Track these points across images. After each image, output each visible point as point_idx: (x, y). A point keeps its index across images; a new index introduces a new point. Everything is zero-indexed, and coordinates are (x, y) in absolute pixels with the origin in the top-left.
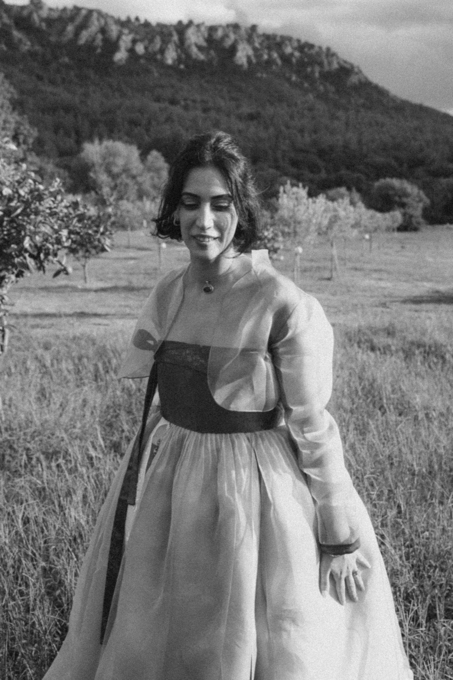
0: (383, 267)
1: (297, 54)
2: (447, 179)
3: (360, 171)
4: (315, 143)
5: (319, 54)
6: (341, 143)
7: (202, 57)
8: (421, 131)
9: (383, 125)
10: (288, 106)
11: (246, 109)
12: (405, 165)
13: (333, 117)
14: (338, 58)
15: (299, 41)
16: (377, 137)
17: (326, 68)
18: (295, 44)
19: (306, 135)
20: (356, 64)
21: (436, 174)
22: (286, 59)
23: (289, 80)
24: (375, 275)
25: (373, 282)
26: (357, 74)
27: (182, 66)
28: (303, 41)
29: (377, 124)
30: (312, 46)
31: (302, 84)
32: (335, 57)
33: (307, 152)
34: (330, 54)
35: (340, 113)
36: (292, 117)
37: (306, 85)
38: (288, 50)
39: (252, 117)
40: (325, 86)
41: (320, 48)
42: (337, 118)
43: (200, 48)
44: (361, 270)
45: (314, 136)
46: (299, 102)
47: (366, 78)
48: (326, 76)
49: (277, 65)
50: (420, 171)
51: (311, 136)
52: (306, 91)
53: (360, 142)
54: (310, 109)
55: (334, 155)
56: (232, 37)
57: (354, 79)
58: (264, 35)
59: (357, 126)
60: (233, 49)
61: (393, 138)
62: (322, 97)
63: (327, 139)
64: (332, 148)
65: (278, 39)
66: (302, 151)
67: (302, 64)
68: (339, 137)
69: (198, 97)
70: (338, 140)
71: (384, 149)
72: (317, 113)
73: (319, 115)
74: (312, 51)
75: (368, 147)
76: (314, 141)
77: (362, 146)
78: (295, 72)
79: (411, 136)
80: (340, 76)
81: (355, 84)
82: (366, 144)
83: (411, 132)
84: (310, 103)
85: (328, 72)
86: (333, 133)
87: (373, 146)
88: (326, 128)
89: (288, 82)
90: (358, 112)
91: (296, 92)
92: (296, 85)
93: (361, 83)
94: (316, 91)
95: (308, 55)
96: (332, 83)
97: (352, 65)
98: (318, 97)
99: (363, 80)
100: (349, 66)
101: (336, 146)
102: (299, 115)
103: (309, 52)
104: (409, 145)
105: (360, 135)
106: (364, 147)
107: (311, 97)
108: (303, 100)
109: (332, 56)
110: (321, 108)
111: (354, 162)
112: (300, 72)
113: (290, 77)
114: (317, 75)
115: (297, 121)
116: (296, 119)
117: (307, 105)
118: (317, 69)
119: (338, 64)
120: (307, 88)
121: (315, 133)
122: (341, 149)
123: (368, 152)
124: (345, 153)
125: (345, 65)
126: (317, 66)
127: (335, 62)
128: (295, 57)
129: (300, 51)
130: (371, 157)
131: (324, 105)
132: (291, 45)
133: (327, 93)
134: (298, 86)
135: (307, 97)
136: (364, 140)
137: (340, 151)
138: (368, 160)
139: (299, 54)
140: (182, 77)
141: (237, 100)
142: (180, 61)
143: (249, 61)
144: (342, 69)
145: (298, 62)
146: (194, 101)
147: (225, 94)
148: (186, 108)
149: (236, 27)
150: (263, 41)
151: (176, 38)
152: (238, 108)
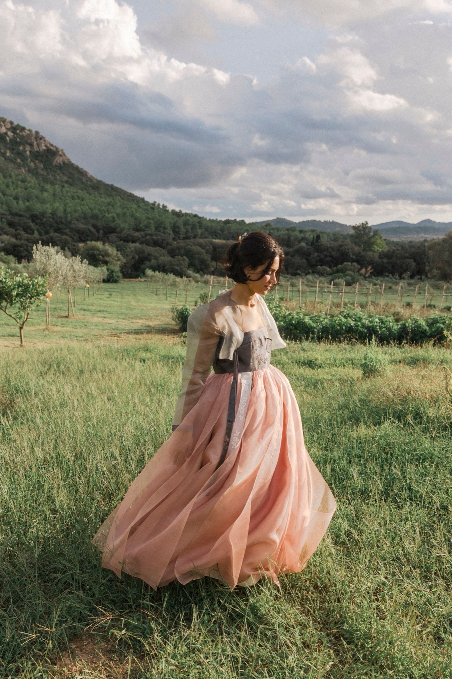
0: (102, 309)
1: (10, 134)
2: (134, 244)
3: (67, 235)
4: (28, 209)
5: (29, 136)
6: (50, 211)
8: (113, 206)
9: (83, 200)
10: (4, 176)
12: (101, 231)
13: (43, 190)
14: (45, 141)
15: (11, 123)
16: (79, 208)
17: (36, 148)
18: (9, 126)
19: (21, 202)
20: (60, 146)
21: (126, 240)
22: (1, 137)
23: (4, 155)
24: (100, 314)
25: (100, 319)
26: (61, 156)
28: (15, 123)
29: (79, 198)
30: (23, 129)
31: (16, 160)
32: (42, 141)
33: (21, 216)
34: (38, 137)
35: (48, 187)
36: (8, 187)
37: (19, 161)
38: (3, 130)
40: (35, 164)
41: (30, 131)
42: (46, 191)
44: (89, 310)
45: (27, 204)
46: (13, 174)
47: (68, 160)
48: (36, 155)
50: (113, 237)
51: (24, 203)
52: (19, 166)
53: (65, 211)
54: (23, 181)
55: (44, 220)
57: (58, 160)
59: (63, 198)
61: (91, 209)
62: (34, 172)
63: (38, 207)
64: (43, 214)
66: (16, 214)
67: (14, 144)
68: (48, 205)
70: (47, 208)
71: (85, 218)
72: (29, 185)
73: (31, 186)
74: (24, 133)
75: (71, 216)
76: (28, 207)
77: (67, 214)
78: (9, 149)
79: (106, 209)
80: (47, 156)
81: (60, 164)
82: (70, 213)
83: (105, 206)
84: (23, 176)
85: (37, 151)
86: (43, 202)
87: (76, 215)
88: (37, 197)
89: (3, 157)
90: (63, 186)
91: (11, 166)
92: (10, 160)
93: (64, 163)
94: (28, 166)
95: (20, 136)
96: (41, 161)
97: (57, 149)
98: (29, 171)
99: (66, 161)
100: (54, 149)
101: (46, 213)
102: (14, 185)
103: (21, 134)
104: (104, 216)
105: (65, 205)
106: (69, 215)
107: (24, 171)
108: (17, 173)
109: (41, 139)
110: (32, 181)
111: (60, 226)
112: (13, 149)
113: (6, 153)
114: (28, 153)
115: (12, 190)
116: (12, 188)
117: (20, 177)
118: (28, 148)
119: (46, 146)
120: (20, 163)
121: (28, 201)
122: (50, 215)
123: (72, 220)
124: (53, 219)
125: (52, 148)
126: (28, 146)
127: (43, 145)
128: (9, 137)
129: (13, 132)
130: (75, 224)
131: (34, 178)
132: (5, 126)
133: (37, 169)
134: (12, 161)
135: (20, 171)
136: (69, 210)
137: (49, 217)
138: (72, 226)
139: (12, 134)
144: (49, 150)
145: (11, 141)
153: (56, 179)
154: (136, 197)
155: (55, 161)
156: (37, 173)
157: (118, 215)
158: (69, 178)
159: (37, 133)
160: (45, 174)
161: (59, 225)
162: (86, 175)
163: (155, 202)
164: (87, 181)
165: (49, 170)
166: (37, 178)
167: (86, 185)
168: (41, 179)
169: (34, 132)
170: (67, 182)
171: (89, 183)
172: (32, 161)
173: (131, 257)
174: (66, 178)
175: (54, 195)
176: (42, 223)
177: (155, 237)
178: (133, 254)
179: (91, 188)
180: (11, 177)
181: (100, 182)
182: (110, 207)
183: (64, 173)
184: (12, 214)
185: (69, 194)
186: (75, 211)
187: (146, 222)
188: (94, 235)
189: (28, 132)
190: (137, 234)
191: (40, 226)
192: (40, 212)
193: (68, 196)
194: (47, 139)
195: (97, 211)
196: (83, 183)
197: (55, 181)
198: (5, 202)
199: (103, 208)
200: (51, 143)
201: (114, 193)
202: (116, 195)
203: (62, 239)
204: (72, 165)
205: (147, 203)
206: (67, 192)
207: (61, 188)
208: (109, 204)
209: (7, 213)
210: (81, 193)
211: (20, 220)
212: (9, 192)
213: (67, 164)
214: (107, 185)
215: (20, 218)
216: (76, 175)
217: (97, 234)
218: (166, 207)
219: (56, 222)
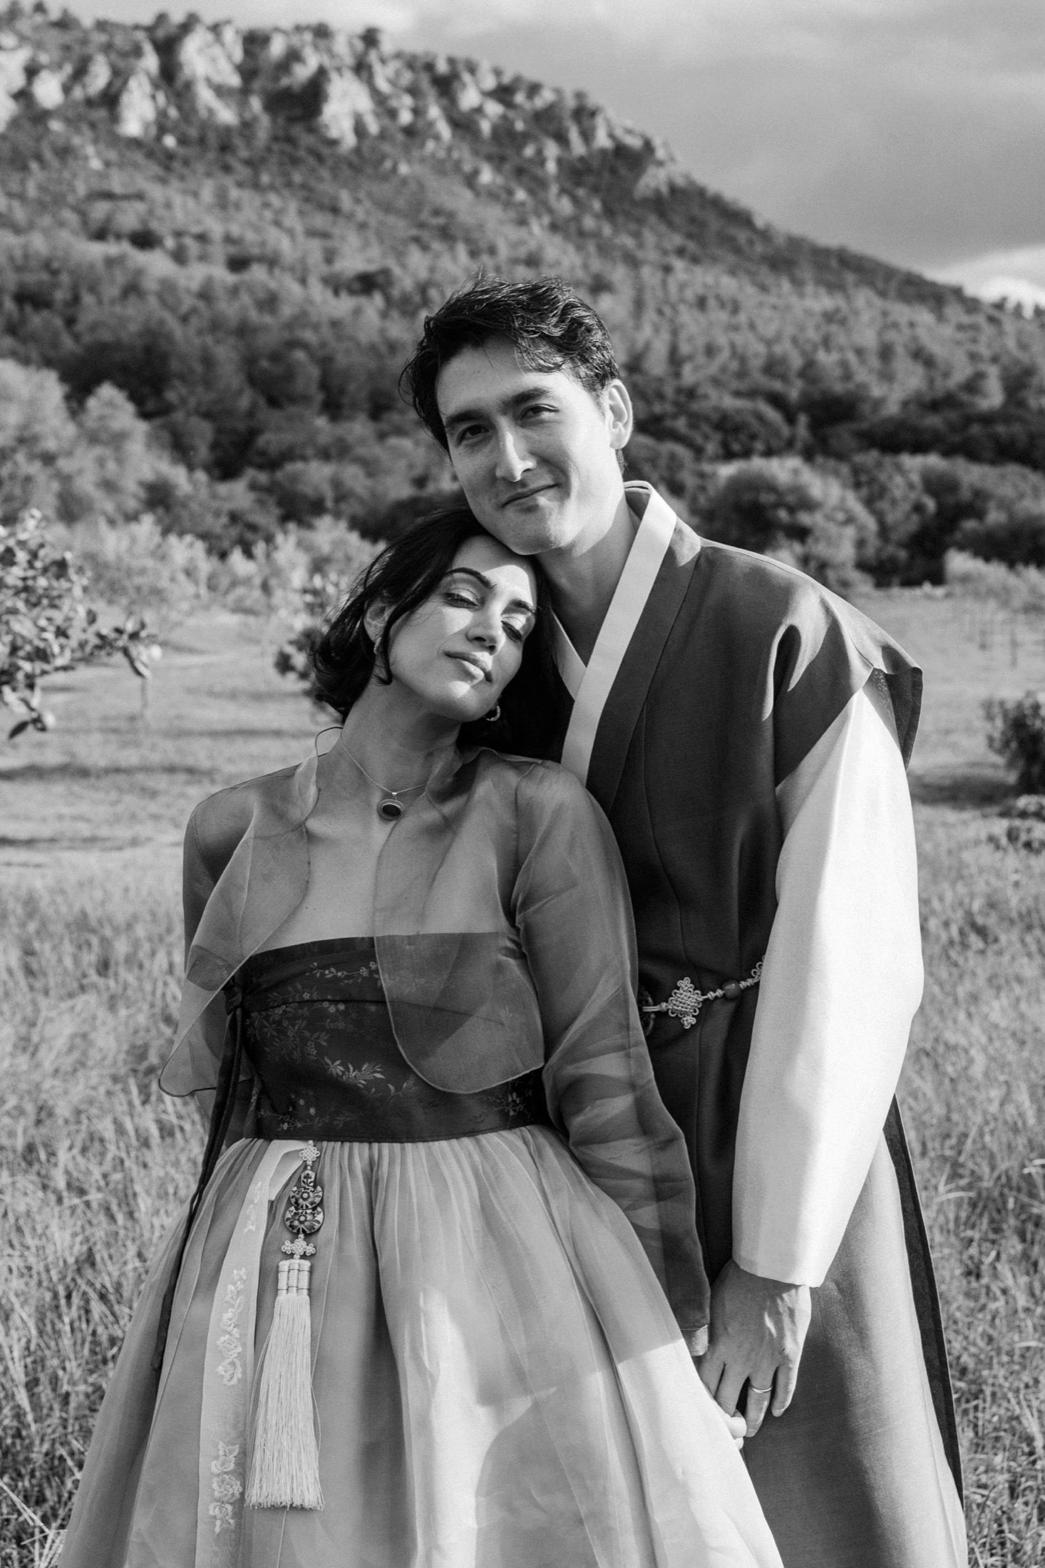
1: (494, 109)
5: (554, 108)
7: (226, 115)
9: (736, 309)
10: (474, 254)
11: (353, 262)
14: (608, 119)
15: (498, 72)
16: (722, 341)
17: (577, 148)
18: (490, 83)
22: (463, 124)
23: (471, 180)
26: (662, 164)
27: (170, 141)
28: (511, 72)
29: (722, 303)
30: (535, 88)
31: (510, 193)
32: (597, 122)
34: (585, 109)
35: (617, 274)
37: (521, 195)
38: (470, 98)
39: (367, 284)
40: (574, 201)
41: (558, 93)
43: (221, 91)
46: (500, 242)
47: (688, 177)
48: (579, 171)
49: (437, 138)
52: (521, 212)
53: (673, 353)
56: (312, 58)
57: (653, 180)
58: (398, 56)
59: (666, 308)
60: (313, 94)
61: (766, 342)
62: (568, 229)
65: (441, 67)
67: (505, 136)
69: (216, 228)
74: (537, 102)
75: (696, 369)
77: (681, 364)
78: (489, 158)
80: (613, 171)
81: (657, 192)
82: (690, 359)
84: (534, 246)
85: (581, 159)
89: (471, 187)
90: (667, 269)
91: (493, 215)
92: (491, 195)
93: (673, 189)
94: (550, 211)
95: (526, 111)
96: (595, 190)
97: (647, 141)
98: (554, 227)
99: (680, 182)
100: (638, 144)
103: (527, 104)
104: (810, 364)
105: (674, 333)
106: (687, 368)
107: (536, 230)
108: (512, 236)
109: (593, 114)
110: (566, 261)
112: (503, 159)
113: (476, 173)
114: (551, 167)
117: (525, 250)
118: (552, 150)
119: (611, 136)
120: (522, 204)
123: (698, 384)
125: (630, 141)
126: (551, 144)
127: (601, 134)
128: (487, 119)
129: (501, 102)
130: (707, 397)
131: (572, 252)
132: (476, 84)
133: (579, 217)
134: (499, 199)
135: (525, 229)
136: (686, 348)
139: (499, 109)
140: (168, 168)
141: (325, 235)
142: (162, 126)
143: (360, 129)
144: (620, 151)
145: (495, 130)
146: (202, 238)
147: (291, 219)
148: (179, 257)
149: (322, 33)
150: (398, 74)
151: (151, 61)
152: (329, 257)
153: (642, 247)
155: (642, 183)
156: (580, 232)
158: (690, 236)
159: (579, 97)
160: (607, 230)
164: (751, 241)
165: (621, 217)
166: (579, 248)
167: (748, 259)
168: (592, 248)
169: (569, 96)
170: (681, 252)
171: (759, 247)
172: (563, 191)
173: (906, 507)
174: (677, 240)
175: (638, 302)
177: (1001, 429)
178: (913, 496)
179: (765, 266)
180: (492, 251)
182: (834, 328)
183: (669, 223)
186: (710, 352)
188: (777, 433)
189: (552, 98)
190: (934, 421)
194: (614, 112)
195: (788, 346)
196: (737, 249)
197: (640, 253)
199: (810, 333)
200: (629, 124)
201: (852, 277)
204: (701, 192)
206: (682, 289)
207: (659, 275)
208: (829, 318)
210: (731, 289)
213: (683, 191)
216: (715, 224)
217: (785, 431)
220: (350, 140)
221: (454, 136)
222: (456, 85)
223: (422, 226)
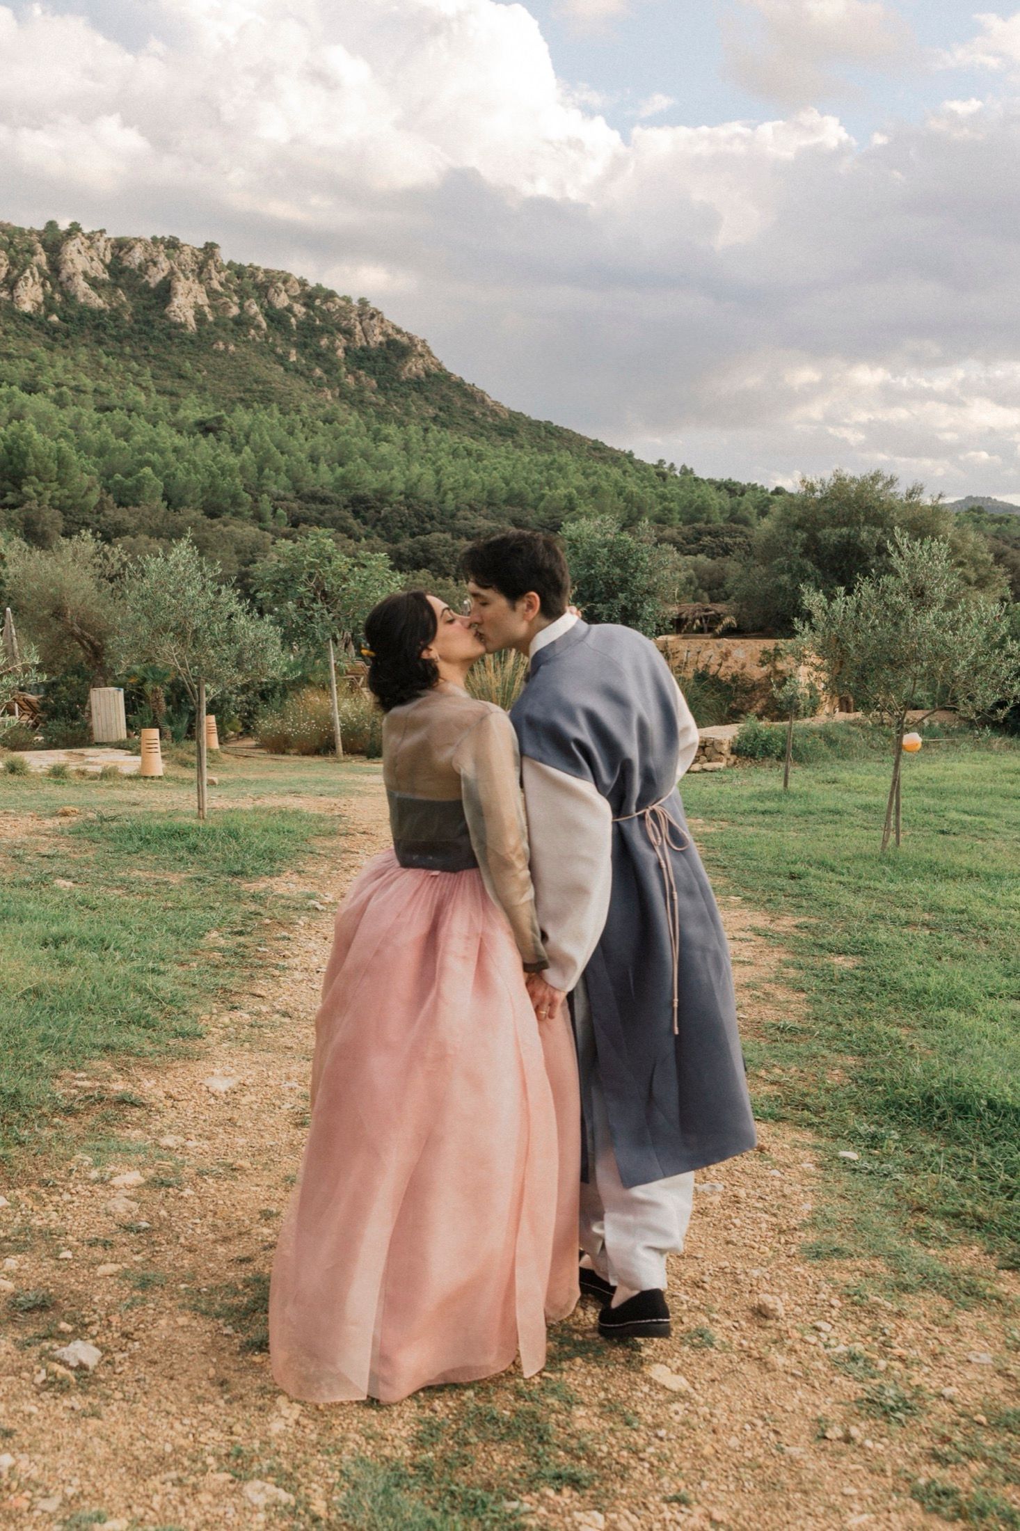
1: (299, 309)
4: (344, 483)
5: (344, 311)
6: (399, 486)
7: (98, 302)
8: (560, 470)
9: (480, 458)
10: (282, 411)
11: (192, 411)
13: (377, 438)
14: (382, 321)
15: (303, 283)
16: (474, 478)
17: (360, 341)
18: (296, 290)
19: (323, 467)
20: (419, 334)
22: (277, 319)
23: (282, 360)
26: (422, 356)
27: (54, 318)
28: (312, 283)
29: (469, 454)
30: (330, 295)
31: (311, 370)
32: (375, 321)
33: (324, 501)
34: (366, 312)
35: (391, 430)
36: (292, 432)
37: (318, 372)
38: (282, 301)
39: (206, 428)
40: (357, 379)
41: (347, 300)
42: (386, 439)
43: (94, 283)
45: (340, 470)
46: (304, 405)
47: (439, 365)
48: (360, 358)
49: (258, 327)
51: (333, 470)
52: (319, 386)
53: (439, 485)
54: (328, 421)
55: (386, 510)
56: (165, 264)
57: (414, 367)
58: (231, 265)
59: (429, 455)
60: (165, 292)
61: (506, 480)
62: (353, 399)
63: (371, 480)
64: (382, 495)
65: (261, 277)
66: (314, 498)
67: (309, 331)
68: (394, 473)
69: (88, 383)
70: (392, 480)
71: (490, 504)
72: (342, 428)
73: (348, 432)
74: (330, 305)
75: (456, 497)
76: (343, 477)
77: (445, 494)
78: (296, 345)
79: (543, 480)
80: (386, 359)
81: (418, 377)
82: (451, 489)
83: (541, 473)
84: (328, 407)
85: (362, 349)
86: (381, 464)
87: (469, 495)
88: (365, 455)
89: (282, 364)
90: (426, 430)
91: (298, 385)
92: (297, 371)
93: (428, 374)
94: (340, 385)
95: (322, 312)
96: (372, 372)
97: (411, 339)
98: (343, 396)
99: (434, 370)
100: (405, 340)
101: (391, 492)
102: (306, 430)
103: (324, 307)
104: (542, 497)
105: (437, 472)
106: (450, 495)
107: (329, 397)
108: (313, 401)
109: (372, 317)
110: (351, 419)
111: (428, 526)
112: (305, 345)
113: (287, 354)
114: (340, 353)
115: (303, 441)
116: (302, 436)
117: (321, 411)
118: (341, 342)
119: (384, 333)
120: (320, 378)
121: (341, 465)
122: (402, 498)
123: (458, 509)
124: (409, 507)
125: (398, 337)
126: (341, 337)
127: (377, 331)
128: (295, 316)
129: (305, 305)
130: (466, 519)
131: (355, 413)
132: (286, 291)
133: (361, 391)
134: (302, 374)
135: (321, 396)
136: (448, 483)
137: (400, 503)
138: (460, 524)
139: (303, 310)
140: (55, 339)
141: (172, 394)
142: (50, 308)
143: (200, 318)
144: (391, 344)
145: (301, 326)
146: (78, 390)
147: (147, 380)
148: (60, 402)
149: (173, 245)
150: (227, 280)
151: (41, 258)
152: (175, 409)
153: (407, 414)
154: (611, 449)
155: (406, 369)
156: (361, 402)
157: (580, 490)
158: (441, 409)
159: (363, 303)
160: (382, 401)
161: (423, 522)
162: (483, 401)
163: (661, 462)
164: (484, 414)
165: (391, 393)
166: (362, 413)
167: (482, 427)
168: (371, 411)
169: (355, 303)
170: (435, 419)
171: (490, 420)
172: (349, 372)
174: (432, 411)
175: (406, 448)
176: (378, 520)
179: (494, 433)
180: (298, 411)
181: (517, 417)
183: (427, 399)
184: (300, 498)
185: (443, 445)
186: (467, 485)
187: (658, 508)
189: (343, 303)
191: (374, 527)
192: (376, 491)
193: (443, 450)
194: (386, 317)
195: (523, 483)
196: (474, 420)
197: (406, 419)
198: (284, 468)
199: (536, 476)
200: (398, 325)
201: (555, 443)
202: (559, 448)
203: (456, 551)
204: (448, 376)
205: (640, 466)
206: (438, 443)
207: (422, 433)
208: (549, 466)
209: (290, 495)
210: (474, 445)
211: (322, 513)
212: (293, 443)
213: (435, 376)
214: (538, 424)
215: (322, 507)
216: (458, 402)
218: (691, 471)
219: (417, 515)
220: (192, 325)
221: (268, 326)
222: (272, 290)
223: (247, 390)
